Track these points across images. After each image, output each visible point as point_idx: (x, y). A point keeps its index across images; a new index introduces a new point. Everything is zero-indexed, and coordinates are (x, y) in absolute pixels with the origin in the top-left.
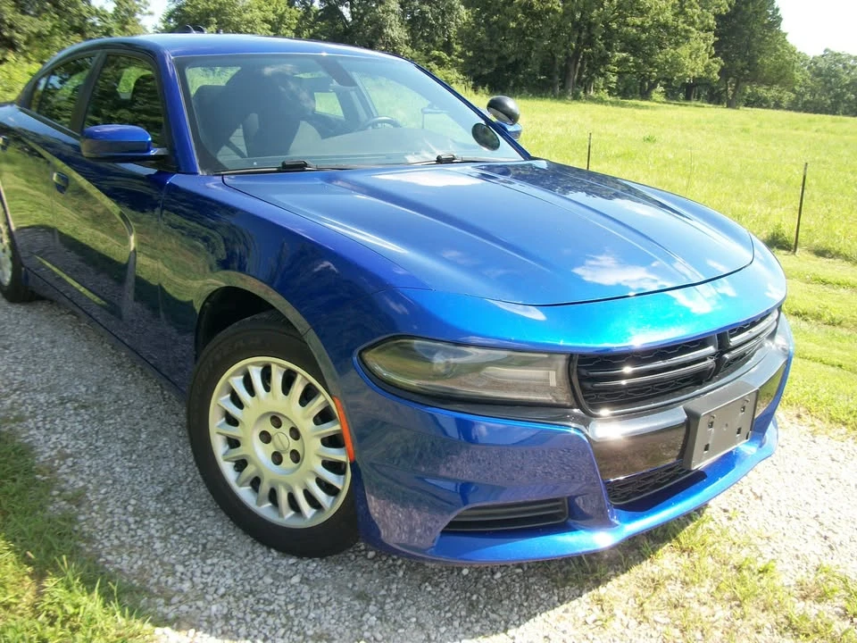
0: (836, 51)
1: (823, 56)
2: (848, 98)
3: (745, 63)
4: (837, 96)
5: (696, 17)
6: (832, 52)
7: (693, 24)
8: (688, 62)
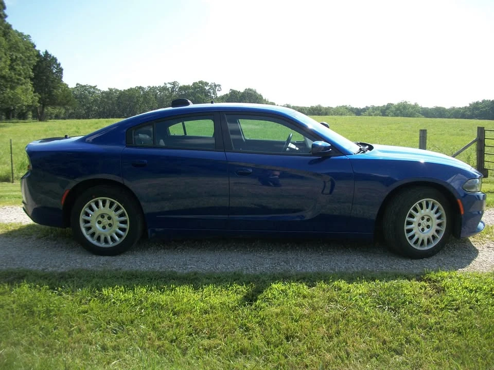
0: (83, 84)
1: (76, 87)
2: (94, 109)
3: (47, 95)
4: (88, 108)
5: (22, 71)
6: (81, 85)
7: (20, 75)
8: (23, 97)
